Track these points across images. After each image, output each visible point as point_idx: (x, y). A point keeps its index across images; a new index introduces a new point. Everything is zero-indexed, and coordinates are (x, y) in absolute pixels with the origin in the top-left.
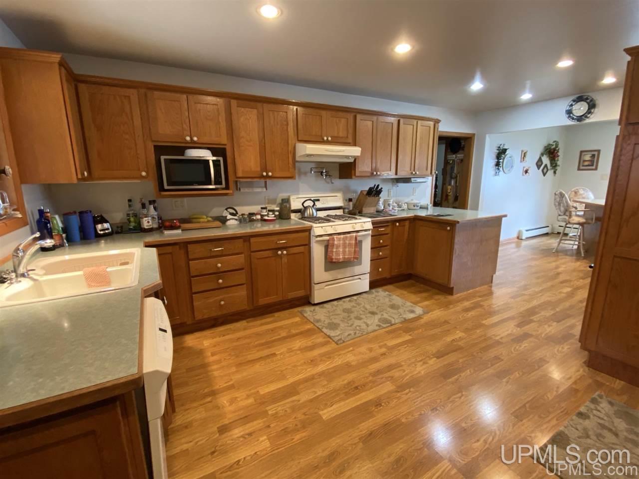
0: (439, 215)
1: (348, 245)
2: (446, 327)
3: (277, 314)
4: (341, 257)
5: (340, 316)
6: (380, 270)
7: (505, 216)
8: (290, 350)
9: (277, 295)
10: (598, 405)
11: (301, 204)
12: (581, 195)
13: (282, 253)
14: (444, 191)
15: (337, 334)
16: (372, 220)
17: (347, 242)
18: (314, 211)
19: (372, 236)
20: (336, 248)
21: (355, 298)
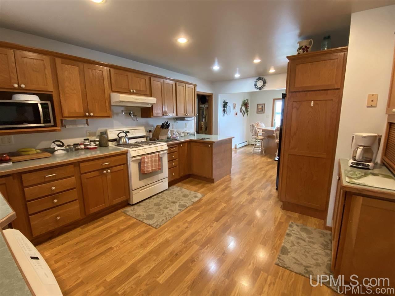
0: (203, 139)
1: (154, 161)
2: (215, 203)
3: (105, 218)
4: (150, 169)
5: (153, 209)
6: (174, 174)
7: (234, 138)
8: (123, 242)
9: (104, 203)
10: (293, 227)
11: (117, 135)
12: (260, 125)
13: (107, 172)
14: (200, 125)
15: (155, 222)
16: (167, 144)
17: (154, 159)
18: (127, 140)
19: (168, 154)
20: (147, 164)
21: (160, 195)
